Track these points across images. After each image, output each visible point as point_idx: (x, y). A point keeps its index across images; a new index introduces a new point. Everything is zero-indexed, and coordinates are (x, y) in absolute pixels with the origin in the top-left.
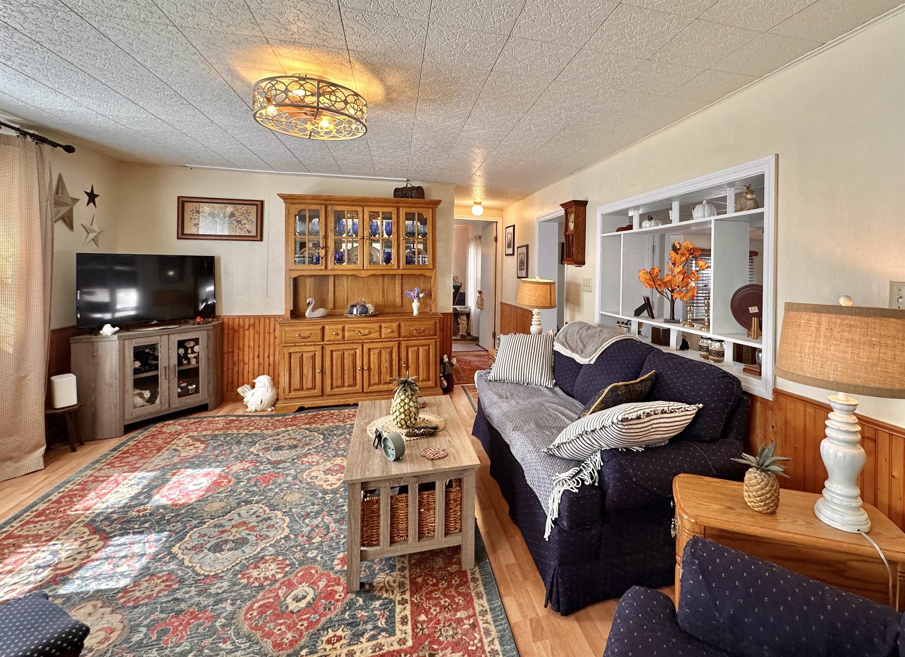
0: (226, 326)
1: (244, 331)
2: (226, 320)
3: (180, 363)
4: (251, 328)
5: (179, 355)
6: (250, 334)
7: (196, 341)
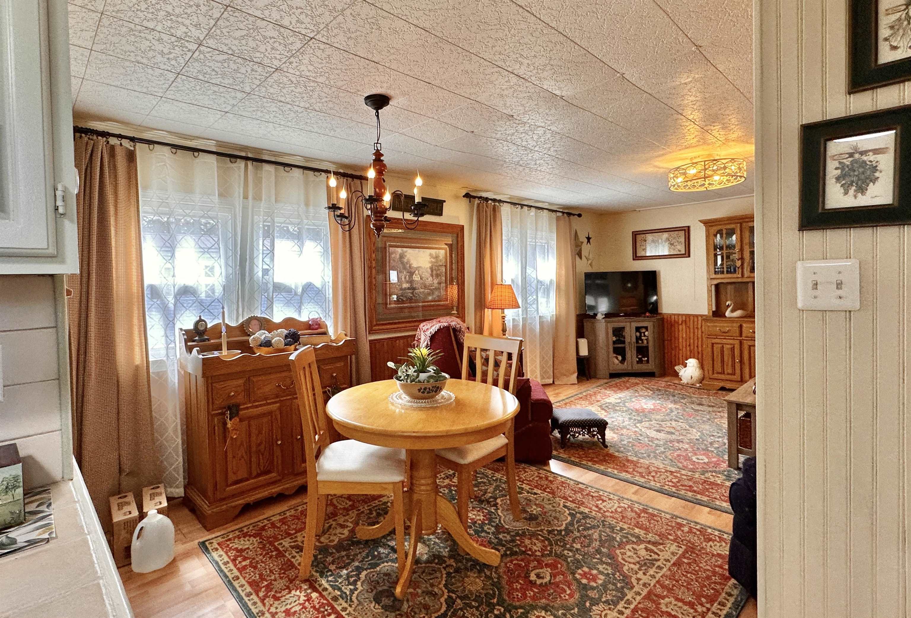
0: (666, 320)
1: (679, 325)
2: (665, 317)
3: (637, 342)
4: (684, 324)
5: (636, 337)
6: (683, 327)
7: (646, 328)
